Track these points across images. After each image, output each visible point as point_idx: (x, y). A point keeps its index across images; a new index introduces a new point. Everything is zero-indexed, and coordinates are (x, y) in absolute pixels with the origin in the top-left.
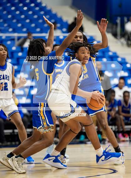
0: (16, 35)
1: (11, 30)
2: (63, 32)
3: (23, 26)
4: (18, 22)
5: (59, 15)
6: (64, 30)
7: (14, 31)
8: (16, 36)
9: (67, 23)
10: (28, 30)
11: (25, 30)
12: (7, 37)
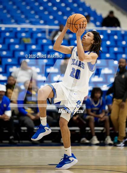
0: (47, 27)
1: (42, 22)
2: (97, 26)
3: (55, 19)
4: (50, 14)
5: (93, 8)
6: (98, 23)
7: (46, 23)
8: (47, 29)
9: (101, 16)
10: (60, 22)
11: (56, 22)
12: (37, 29)
